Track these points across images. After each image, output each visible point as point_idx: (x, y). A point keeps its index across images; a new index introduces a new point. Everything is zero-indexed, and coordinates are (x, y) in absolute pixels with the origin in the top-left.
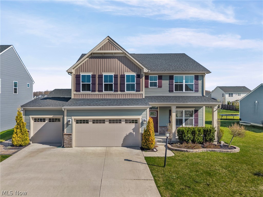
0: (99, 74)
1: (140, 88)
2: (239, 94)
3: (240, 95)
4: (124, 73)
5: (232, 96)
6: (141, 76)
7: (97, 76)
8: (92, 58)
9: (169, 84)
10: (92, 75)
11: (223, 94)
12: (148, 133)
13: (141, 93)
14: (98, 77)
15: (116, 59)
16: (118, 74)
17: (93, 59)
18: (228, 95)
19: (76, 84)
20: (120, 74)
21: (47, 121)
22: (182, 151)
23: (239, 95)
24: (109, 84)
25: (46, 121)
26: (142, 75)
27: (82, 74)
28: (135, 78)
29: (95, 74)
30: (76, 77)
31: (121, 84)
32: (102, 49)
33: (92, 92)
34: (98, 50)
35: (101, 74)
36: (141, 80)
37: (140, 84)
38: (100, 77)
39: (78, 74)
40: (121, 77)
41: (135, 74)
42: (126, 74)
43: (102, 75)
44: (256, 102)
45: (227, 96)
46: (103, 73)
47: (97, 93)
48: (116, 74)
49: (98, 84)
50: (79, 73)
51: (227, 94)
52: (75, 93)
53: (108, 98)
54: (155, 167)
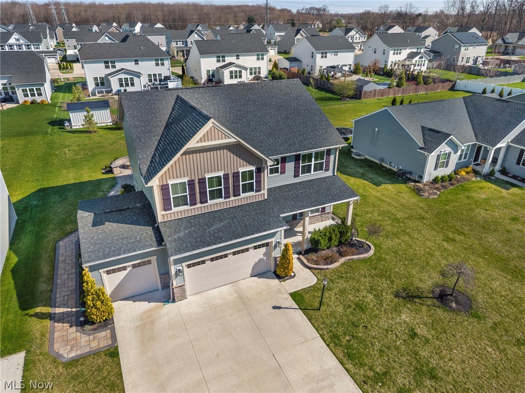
0: (200, 177)
1: (261, 187)
2: (335, 52)
3: (337, 55)
4: (237, 169)
5: (326, 57)
6: (262, 169)
7: (197, 181)
8: (185, 155)
9: (295, 167)
10: (188, 181)
11: (313, 53)
12: (288, 261)
13: (262, 192)
14: (199, 183)
15: (225, 150)
16: (229, 172)
17: (187, 156)
18: (320, 55)
19: (163, 199)
20: (233, 172)
21: (130, 268)
22: (322, 269)
23: (335, 55)
24: (216, 189)
25: (128, 269)
26: (264, 167)
27: (170, 182)
28: (254, 174)
29: (193, 179)
30: (162, 189)
31: (234, 186)
32: (203, 139)
33: (190, 206)
34: (197, 142)
35: (203, 177)
36: (262, 174)
37: (260, 181)
38: (202, 181)
39: (165, 183)
40: (233, 176)
41: (253, 168)
42: (241, 170)
43: (205, 178)
44: (376, 129)
45: (318, 56)
46: (205, 175)
47: (199, 205)
48: (226, 173)
49: (200, 193)
50: (167, 181)
51: (318, 53)
52: (164, 213)
53: (216, 209)
54: (310, 312)
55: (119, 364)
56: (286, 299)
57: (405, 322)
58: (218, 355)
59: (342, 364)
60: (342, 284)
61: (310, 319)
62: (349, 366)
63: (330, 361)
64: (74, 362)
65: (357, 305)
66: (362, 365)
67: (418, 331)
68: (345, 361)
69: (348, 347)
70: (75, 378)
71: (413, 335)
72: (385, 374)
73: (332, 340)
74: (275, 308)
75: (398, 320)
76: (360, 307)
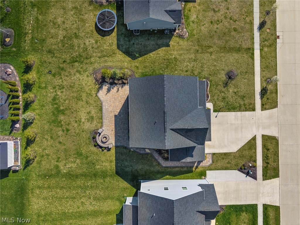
22: (209, 100)
54: (221, 110)
55: (217, 153)
56: (215, 114)
57: (232, 92)
58: (223, 134)
59: (235, 112)
60: (216, 98)
61: (222, 112)
62: (236, 110)
63: (233, 113)
64: (213, 162)
65: (223, 99)
66: (237, 108)
67: (235, 91)
68: (234, 111)
69: (232, 108)
70: (217, 161)
71: (235, 93)
72: (240, 105)
73: (229, 110)
74: (216, 117)
75: (231, 93)
76: (224, 98)
